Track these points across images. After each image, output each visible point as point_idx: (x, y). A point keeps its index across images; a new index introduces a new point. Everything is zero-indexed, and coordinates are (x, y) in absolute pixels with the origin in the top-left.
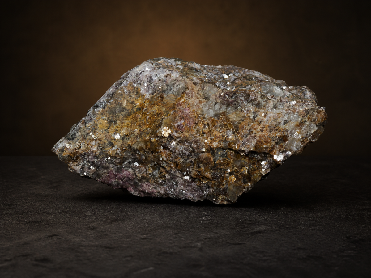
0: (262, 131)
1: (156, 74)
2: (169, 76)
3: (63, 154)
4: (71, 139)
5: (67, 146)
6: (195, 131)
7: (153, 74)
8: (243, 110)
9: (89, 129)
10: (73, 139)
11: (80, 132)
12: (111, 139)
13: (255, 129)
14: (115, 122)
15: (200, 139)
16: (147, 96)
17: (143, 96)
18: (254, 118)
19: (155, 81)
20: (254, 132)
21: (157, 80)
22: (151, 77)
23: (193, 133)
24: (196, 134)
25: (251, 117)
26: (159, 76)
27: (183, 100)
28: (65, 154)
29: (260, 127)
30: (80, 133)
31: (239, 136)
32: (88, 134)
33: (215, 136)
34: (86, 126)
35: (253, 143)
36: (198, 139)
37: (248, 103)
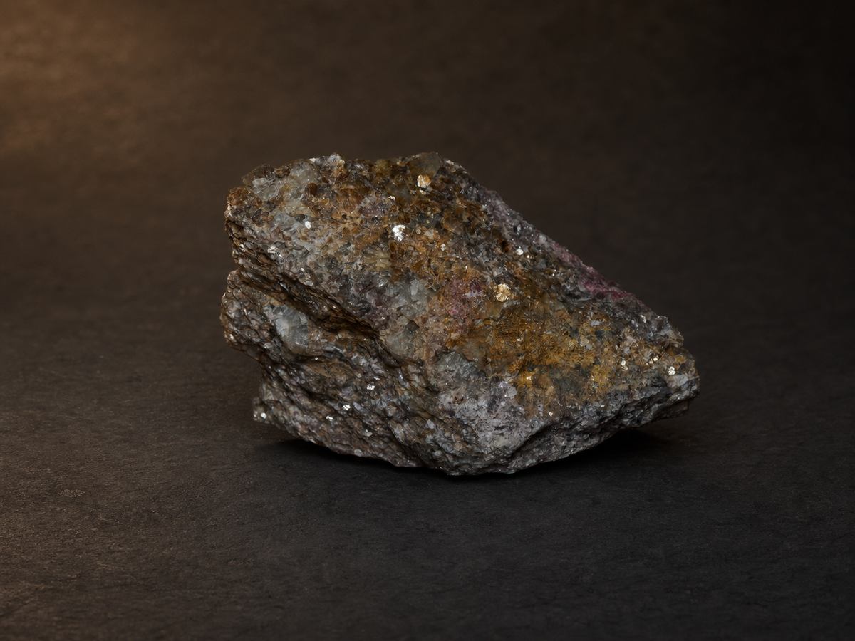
0: (344, 216)
1: (478, 412)
2: (460, 398)
3: (685, 361)
4: (661, 380)
5: (672, 371)
6: (454, 268)
7: (483, 414)
8: (360, 267)
9: (625, 379)
10: (659, 378)
11: (641, 384)
12: (595, 342)
13: (355, 224)
14: (578, 367)
15: (452, 253)
16: (508, 378)
17: (515, 385)
18: (349, 244)
19: (485, 398)
20: (358, 221)
21: (481, 398)
22: (490, 410)
23: (459, 267)
24: (454, 262)
25: (353, 246)
26: (476, 407)
27: (454, 336)
28: (681, 359)
29: (346, 225)
30: (644, 381)
31: (385, 224)
32: (630, 372)
33: (425, 245)
34: (629, 387)
35: (367, 201)
36: (454, 255)
37: (347, 276)
